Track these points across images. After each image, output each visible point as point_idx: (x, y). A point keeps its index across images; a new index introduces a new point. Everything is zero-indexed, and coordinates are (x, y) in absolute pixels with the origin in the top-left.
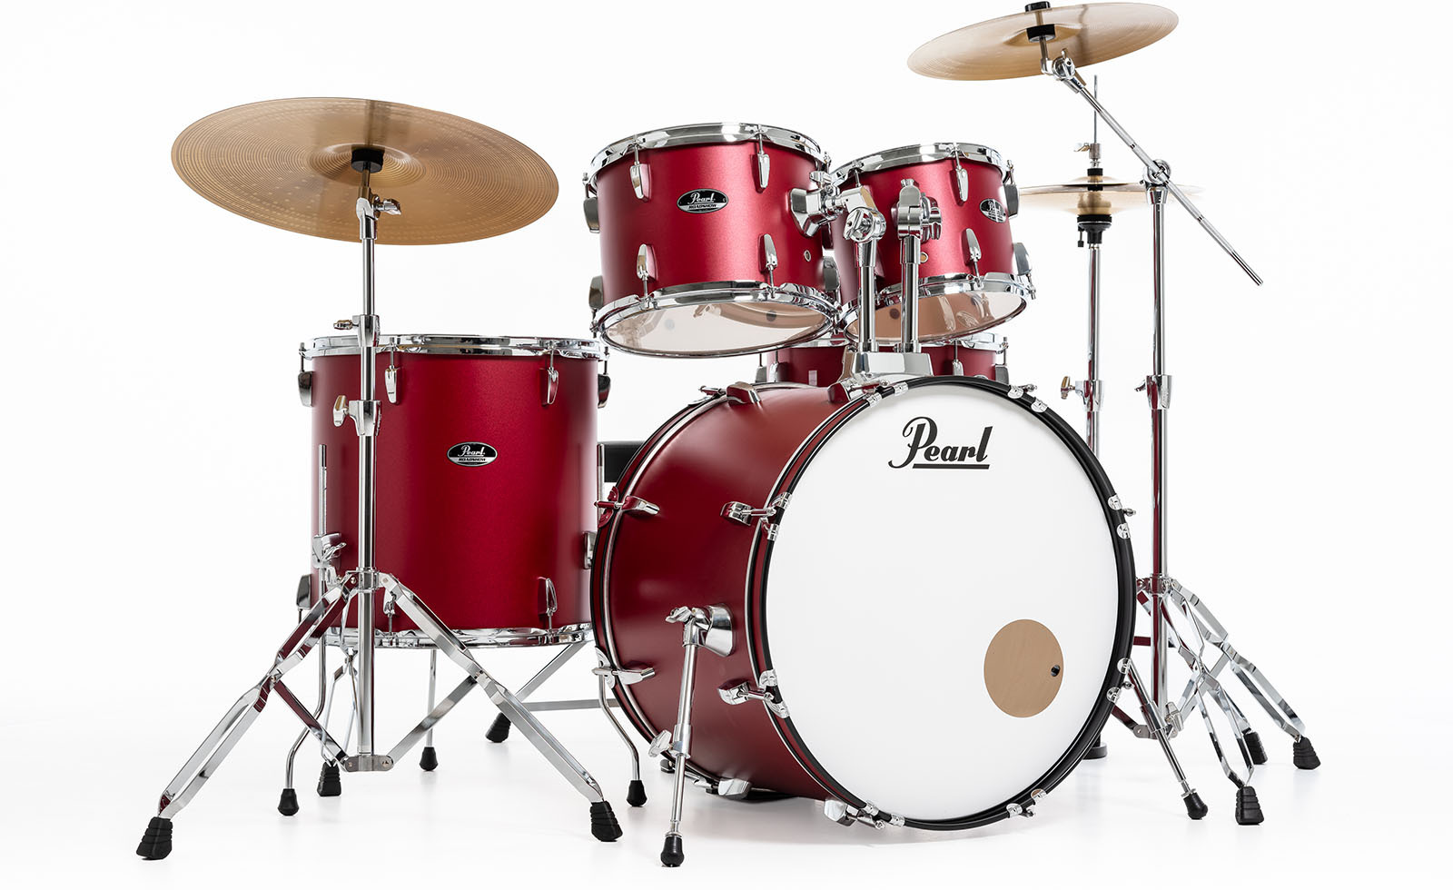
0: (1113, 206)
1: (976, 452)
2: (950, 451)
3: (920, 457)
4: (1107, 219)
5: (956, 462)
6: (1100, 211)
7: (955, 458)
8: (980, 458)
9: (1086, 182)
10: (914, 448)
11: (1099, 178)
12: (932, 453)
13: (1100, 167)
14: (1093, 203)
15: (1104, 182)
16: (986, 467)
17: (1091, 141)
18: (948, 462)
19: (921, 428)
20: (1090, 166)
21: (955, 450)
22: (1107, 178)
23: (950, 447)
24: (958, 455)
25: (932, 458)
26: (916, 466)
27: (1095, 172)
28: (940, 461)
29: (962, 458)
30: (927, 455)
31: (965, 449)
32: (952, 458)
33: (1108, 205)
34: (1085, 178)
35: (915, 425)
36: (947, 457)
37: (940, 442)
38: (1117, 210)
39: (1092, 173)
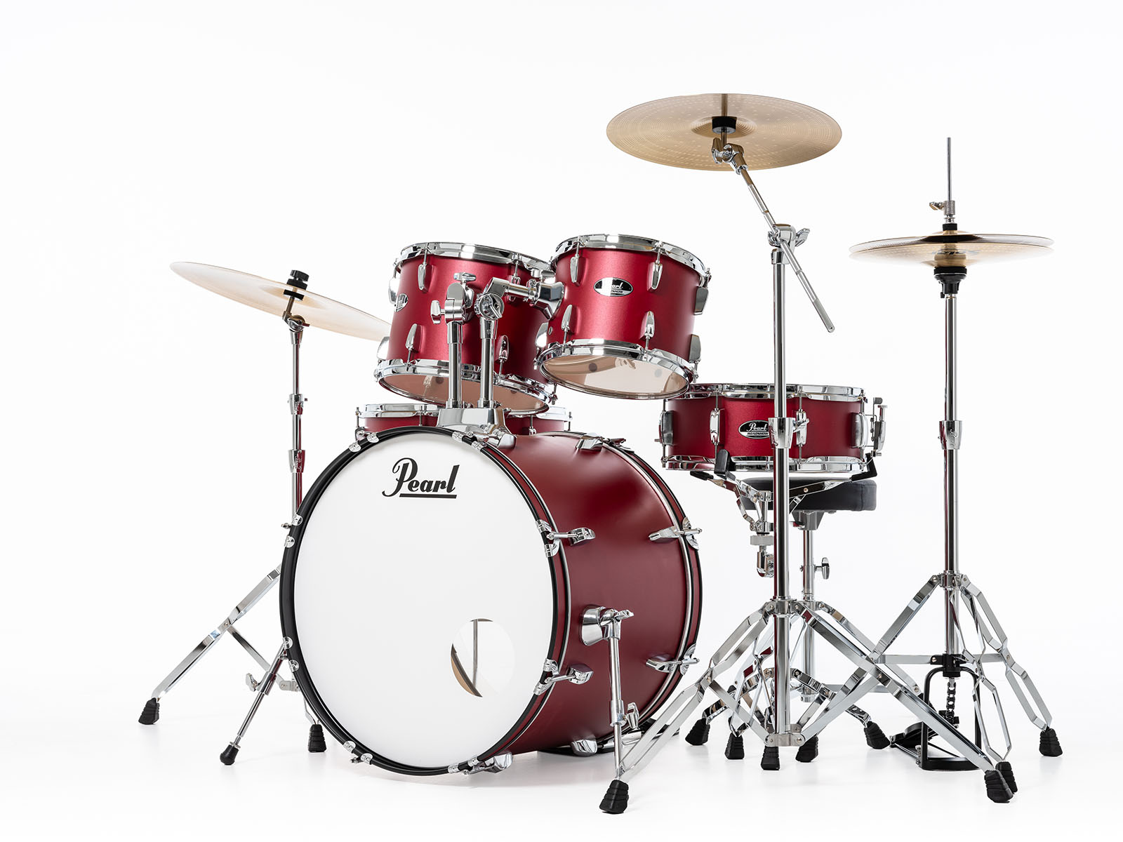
1: (447, 485)
2: (427, 484)
3: (405, 489)
4: (962, 271)
5: (431, 493)
6: (956, 263)
7: (431, 489)
8: (450, 489)
9: (941, 235)
10: (401, 482)
11: (955, 232)
12: (414, 485)
13: (955, 222)
14: (950, 254)
15: (958, 234)
16: (454, 497)
17: (943, 198)
18: (425, 493)
19: (406, 466)
20: (944, 222)
21: (430, 483)
23: (427, 481)
24: (433, 487)
25: (414, 489)
26: (402, 495)
27: (950, 226)
28: (419, 492)
29: (436, 490)
30: (410, 487)
31: (438, 483)
32: (428, 490)
34: (941, 232)
35: (401, 464)
36: (425, 488)
37: (420, 477)
39: (946, 227)
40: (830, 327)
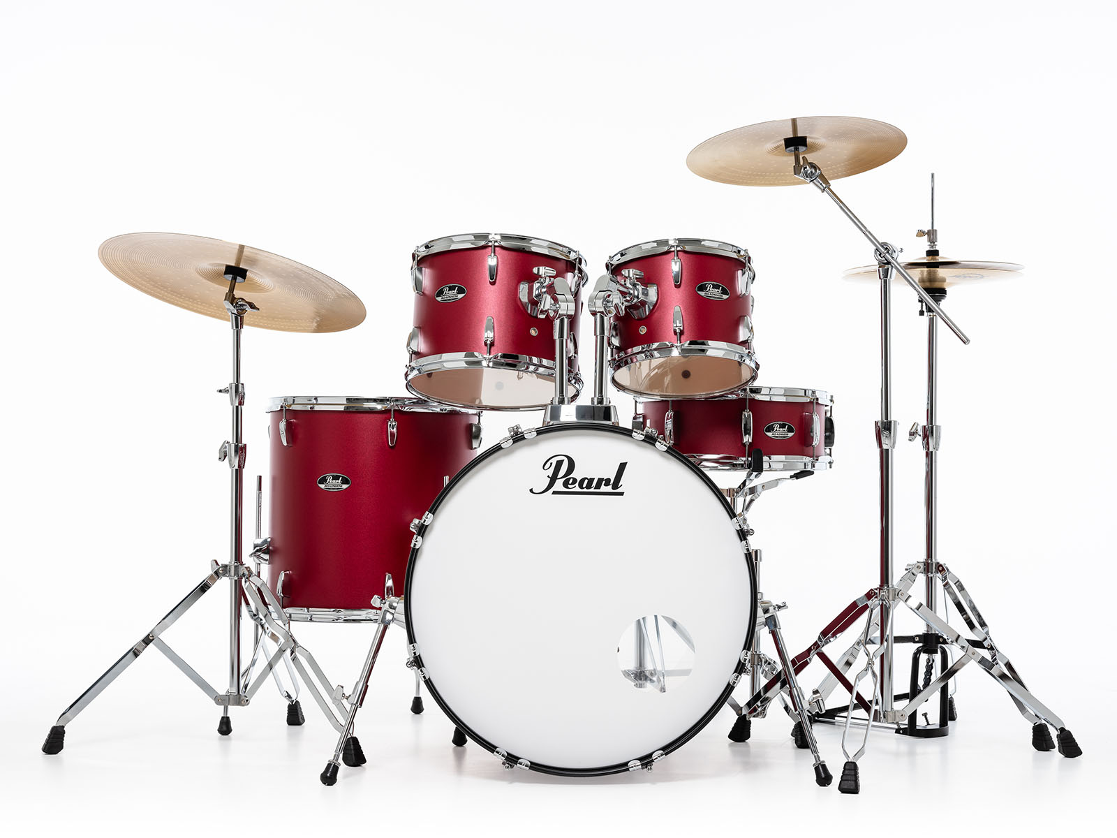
0: (947, 281)
1: (612, 482)
2: (586, 481)
3: (559, 486)
4: (943, 292)
5: (592, 490)
6: (937, 285)
7: (591, 486)
8: (616, 486)
9: (925, 261)
10: (553, 479)
11: (937, 257)
12: (570, 482)
13: (937, 248)
14: (932, 279)
15: (940, 260)
16: (622, 494)
17: (927, 228)
18: (585, 490)
19: (559, 464)
20: (928, 248)
21: (591, 480)
22: (942, 258)
23: (587, 478)
24: (594, 484)
25: (569, 486)
26: (554, 493)
27: (933, 253)
28: (577, 489)
29: (598, 486)
30: (566, 484)
31: (600, 480)
32: (589, 486)
33: (944, 280)
34: (925, 258)
35: (554, 461)
36: (584, 486)
37: (577, 474)
38: (951, 284)
39: (930, 253)
40: (965, 341)
